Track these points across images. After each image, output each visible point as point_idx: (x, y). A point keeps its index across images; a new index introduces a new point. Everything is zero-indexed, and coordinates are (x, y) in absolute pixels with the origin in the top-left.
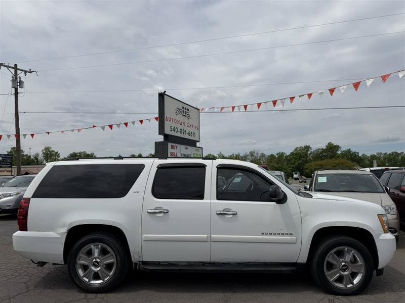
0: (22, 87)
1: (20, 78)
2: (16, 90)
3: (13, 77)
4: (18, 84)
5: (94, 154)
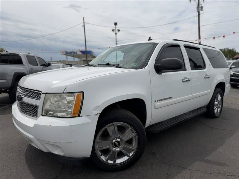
0: (202, 10)
1: (201, 5)
2: (199, 12)
3: (197, 5)
4: (200, 9)
5: (234, 49)
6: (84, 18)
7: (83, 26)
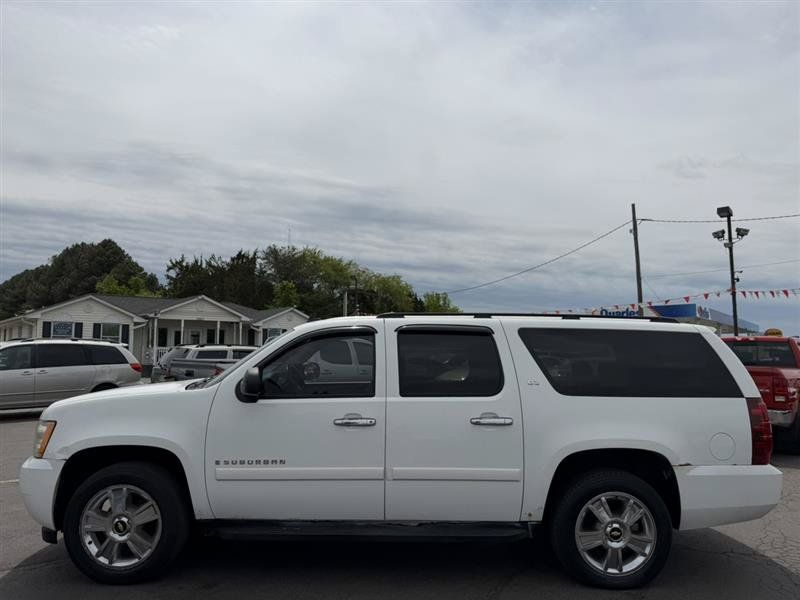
6: (633, 206)
7: (631, 231)
